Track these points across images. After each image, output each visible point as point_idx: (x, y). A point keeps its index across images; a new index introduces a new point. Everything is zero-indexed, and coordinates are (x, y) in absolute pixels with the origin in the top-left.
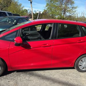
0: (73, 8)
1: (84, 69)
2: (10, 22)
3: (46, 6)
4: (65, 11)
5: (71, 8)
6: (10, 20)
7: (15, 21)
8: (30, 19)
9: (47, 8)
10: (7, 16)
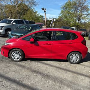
0: (88, 15)
1: (74, 62)
2: (26, 29)
3: (61, 13)
4: (79, 18)
6: (26, 27)
7: (31, 28)
8: (44, 27)
9: (61, 15)
10: (24, 24)
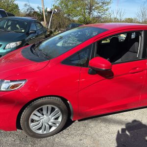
5: (101, 4)
